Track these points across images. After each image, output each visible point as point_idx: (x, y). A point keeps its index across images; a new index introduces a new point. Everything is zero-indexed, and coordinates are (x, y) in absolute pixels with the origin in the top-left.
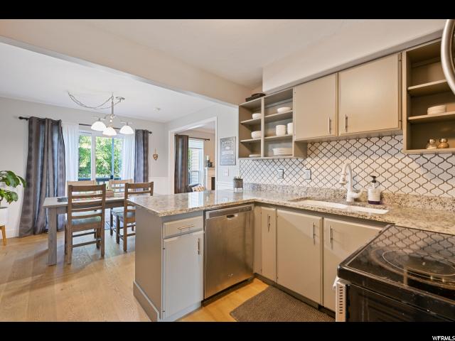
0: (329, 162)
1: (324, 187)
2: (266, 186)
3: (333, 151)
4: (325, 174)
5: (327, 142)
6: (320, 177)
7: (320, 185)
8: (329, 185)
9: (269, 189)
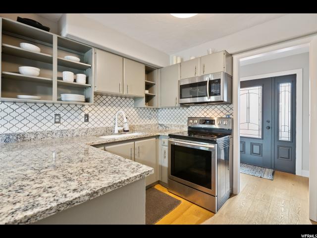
0: (102, 109)
1: (99, 126)
2: (36, 134)
3: (105, 102)
4: (99, 117)
5: (101, 95)
6: (96, 120)
7: (96, 125)
8: (102, 125)
9: (39, 137)
